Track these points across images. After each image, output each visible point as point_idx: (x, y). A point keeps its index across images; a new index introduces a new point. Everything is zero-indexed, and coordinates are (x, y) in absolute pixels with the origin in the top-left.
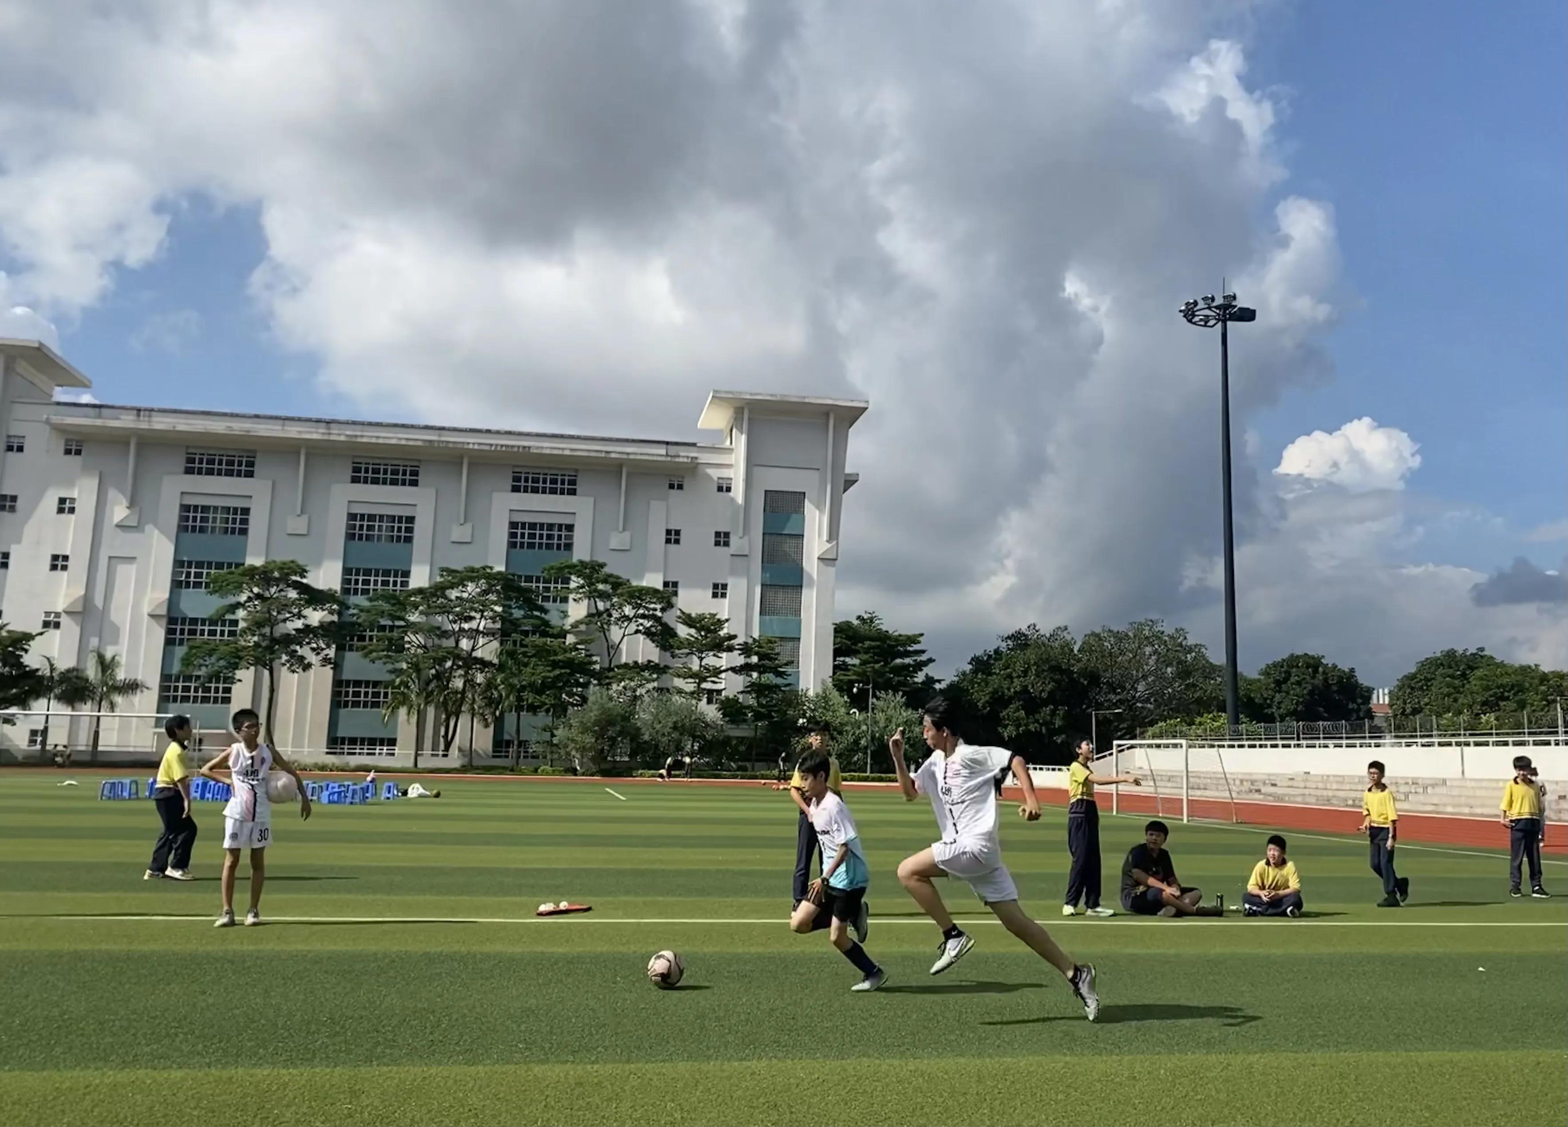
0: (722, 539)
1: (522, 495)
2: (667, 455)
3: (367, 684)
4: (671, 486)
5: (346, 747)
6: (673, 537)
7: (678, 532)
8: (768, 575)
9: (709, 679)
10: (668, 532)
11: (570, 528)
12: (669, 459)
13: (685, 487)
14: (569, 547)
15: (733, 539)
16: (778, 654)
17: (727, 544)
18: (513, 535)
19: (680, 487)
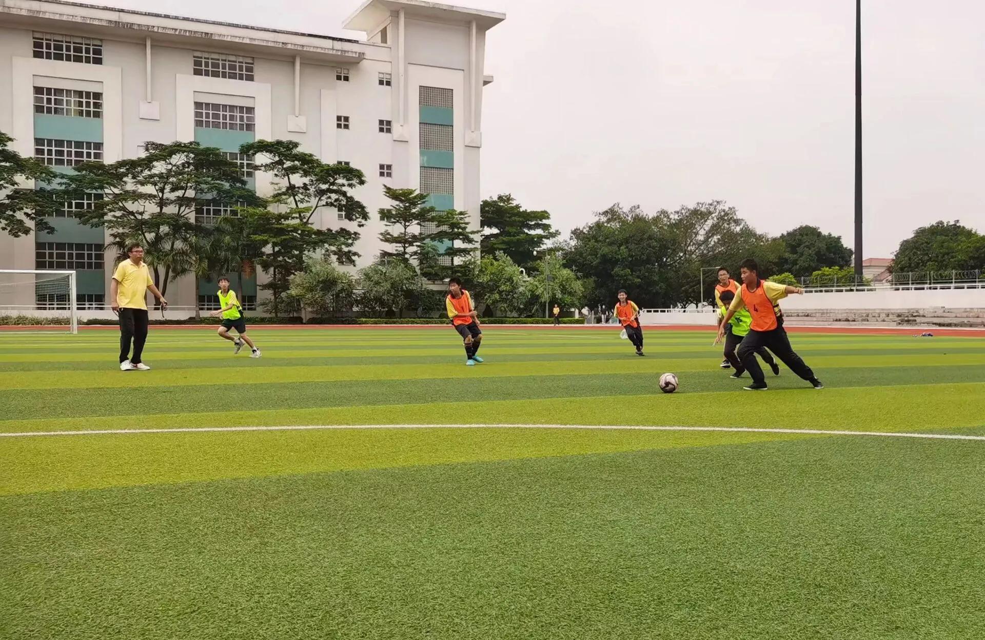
0: (385, 126)
1: (203, 78)
2: (333, 49)
3: (70, 246)
4: (339, 78)
5: (55, 303)
6: (343, 123)
7: (346, 119)
8: (425, 158)
9: (415, 244)
10: (339, 118)
11: (250, 110)
12: (334, 52)
13: (350, 79)
14: (250, 127)
15: (395, 127)
16: (467, 224)
17: (389, 131)
18: (198, 114)
19: (346, 79)
